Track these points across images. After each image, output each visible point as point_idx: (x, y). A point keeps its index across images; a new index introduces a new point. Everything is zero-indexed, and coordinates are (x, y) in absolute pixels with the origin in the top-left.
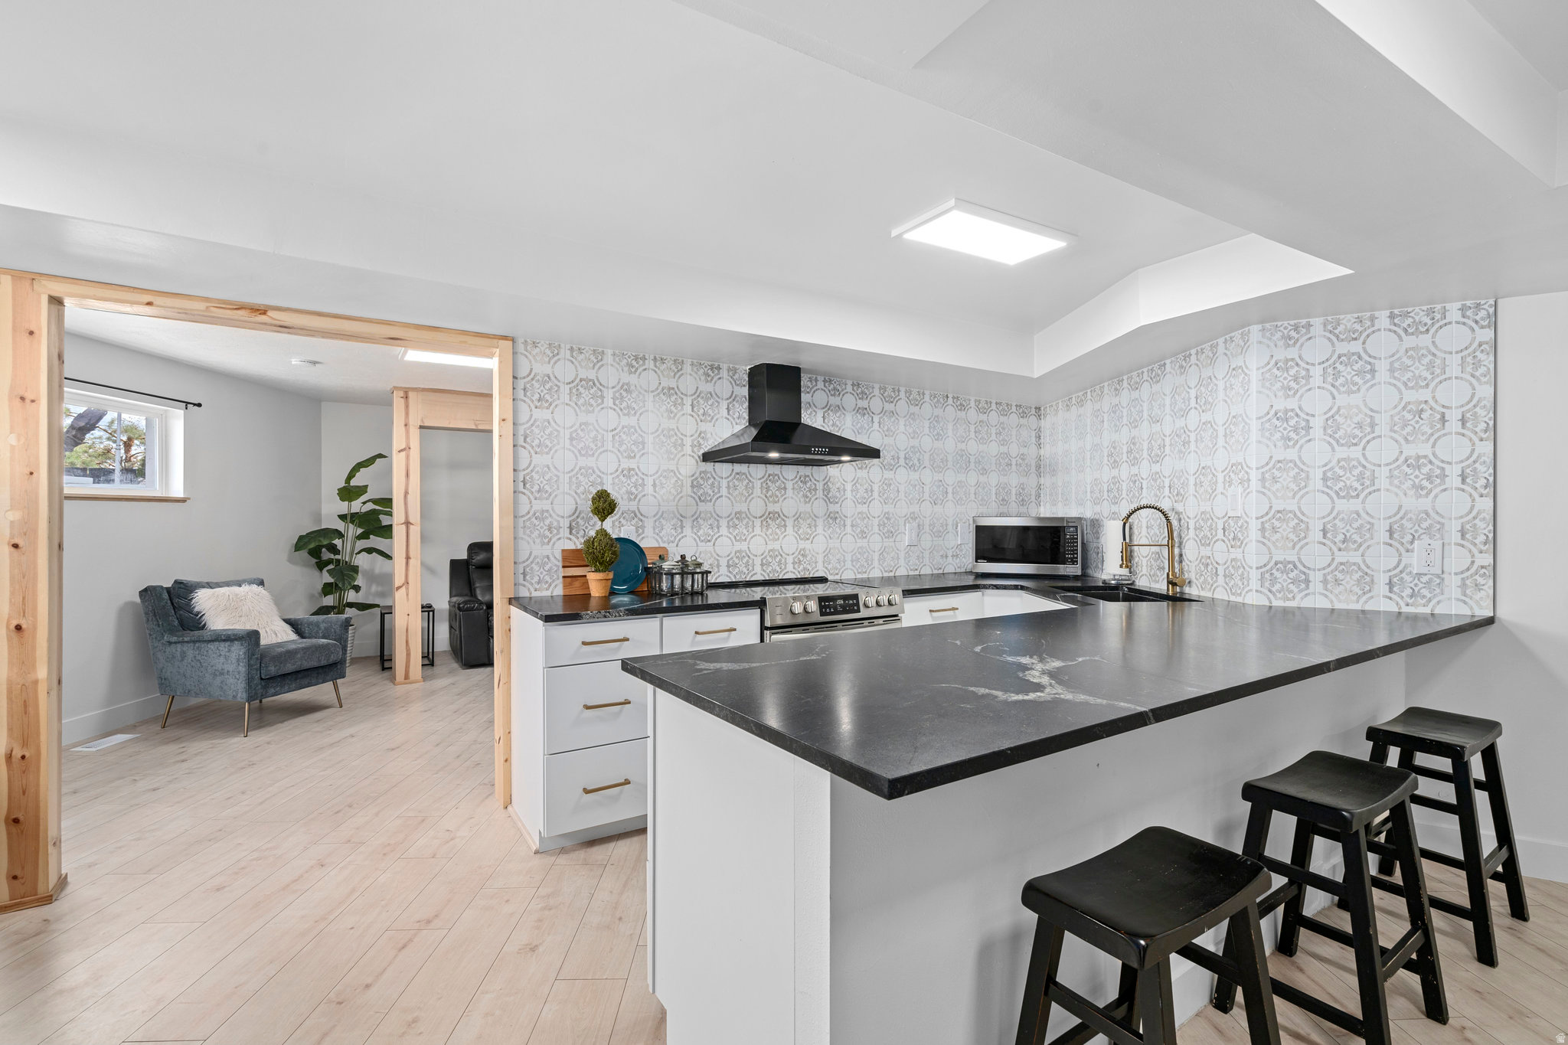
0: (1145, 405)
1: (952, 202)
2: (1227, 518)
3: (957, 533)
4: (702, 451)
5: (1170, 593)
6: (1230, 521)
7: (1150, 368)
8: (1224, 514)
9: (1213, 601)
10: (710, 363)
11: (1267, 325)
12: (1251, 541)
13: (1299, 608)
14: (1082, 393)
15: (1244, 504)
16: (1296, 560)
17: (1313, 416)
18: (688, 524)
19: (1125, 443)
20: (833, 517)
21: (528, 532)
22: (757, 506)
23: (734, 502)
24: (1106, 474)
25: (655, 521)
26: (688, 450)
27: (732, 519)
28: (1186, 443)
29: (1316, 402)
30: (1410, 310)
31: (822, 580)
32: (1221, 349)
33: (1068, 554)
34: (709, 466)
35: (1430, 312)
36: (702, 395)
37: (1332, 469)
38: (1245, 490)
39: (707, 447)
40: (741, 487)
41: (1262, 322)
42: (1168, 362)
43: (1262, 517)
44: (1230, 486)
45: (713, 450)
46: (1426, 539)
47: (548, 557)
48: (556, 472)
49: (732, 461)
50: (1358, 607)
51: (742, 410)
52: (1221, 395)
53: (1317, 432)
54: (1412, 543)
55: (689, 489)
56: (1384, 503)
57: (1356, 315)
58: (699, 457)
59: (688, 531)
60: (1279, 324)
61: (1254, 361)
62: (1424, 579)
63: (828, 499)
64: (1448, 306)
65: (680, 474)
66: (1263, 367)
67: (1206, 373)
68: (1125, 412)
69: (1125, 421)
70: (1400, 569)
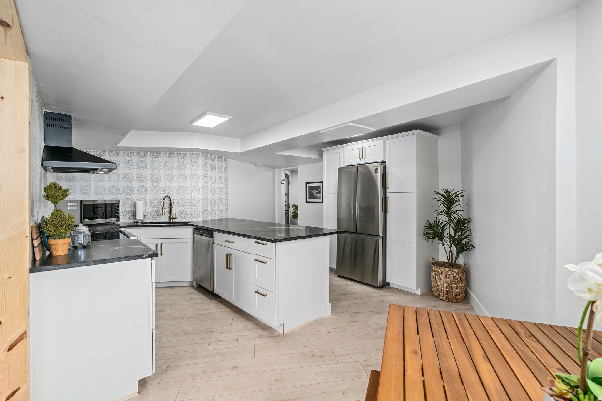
0: (149, 164)
5: (171, 221)
6: (192, 200)
8: (190, 199)
12: (200, 205)
14: (101, 151)
15: (198, 196)
16: (207, 209)
17: (209, 176)
19: (135, 174)
24: (122, 184)
28: (172, 178)
30: (219, 157)
32: (188, 155)
33: (116, 214)
37: (211, 188)
38: (198, 193)
41: (202, 152)
43: (202, 199)
44: (192, 191)
50: (214, 219)
53: (209, 180)
54: (220, 204)
56: (217, 196)
57: (214, 157)
60: (204, 155)
61: (200, 161)
62: (221, 212)
64: (223, 158)
66: (204, 164)
67: (181, 160)
68: (135, 164)
69: (135, 166)
70: (219, 210)
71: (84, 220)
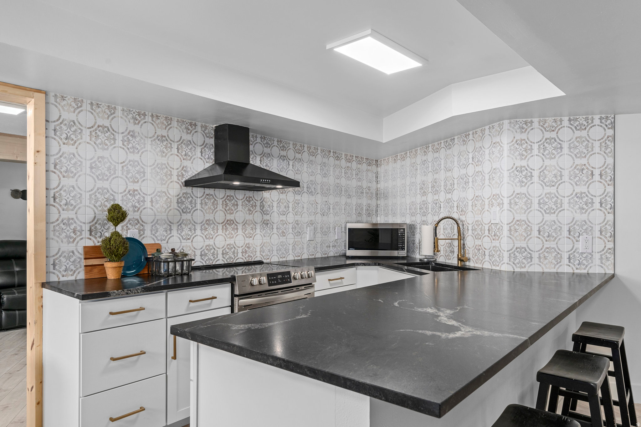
0: (442, 162)
1: (369, 31)
2: (490, 224)
3: (335, 232)
4: (184, 180)
5: (459, 265)
6: (492, 225)
7: (445, 140)
8: (489, 222)
9: (483, 269)
10: (189, 121)
11: (512, 121)
12: (504, 236)
13: (527, 272)
14: (404, 153)
15: (500, 216)
16: (526, 246)
17: (534, 170)
18: (174, 227)
19: (430, 182)
20: (266, 223)
21: (57, 234)
22: (220, 216)
23: (205, 213)
24: (419, 199)
25: (152, 226)
26: (175, 178)
27: (204, 224)
28: (467, 183)
29: (535, 163)
30: (578, 117)
31: (260, 263)
32: (487, 132)
33: (400, 244)
34: (189, 190)
35: (587, 119)
36: (185, 142)
37: (543, 198)
38: (501, 209)
39: (187, 177)
40: (210, 203)
41: (510, 119)
42: (456, 137)
43: (510, 223)
44: (492, 207)
45: (193, 179)
46: (585, 235)
47: (73, 252)
48: (79, 191)
49: (204, 187)
50: (554, 270)
51: (210, 153)
52: (487, 157)
53: (536, 179)
54: (579, 237)
55: (176, 204)
56: (566, 217)
57: (553, 118)
58: (182, 183)
59: (174, 232)
60: (518, 120)
61: (505, 140)
62: (584, 255)
63: (263, 212)
64: (594, 117)
65: (169, 194)
66: (510, 143)
67: (478, 145)
68: (430, 164)
69: (430, 169)
70: (573, 250)
71: (349, 249)
